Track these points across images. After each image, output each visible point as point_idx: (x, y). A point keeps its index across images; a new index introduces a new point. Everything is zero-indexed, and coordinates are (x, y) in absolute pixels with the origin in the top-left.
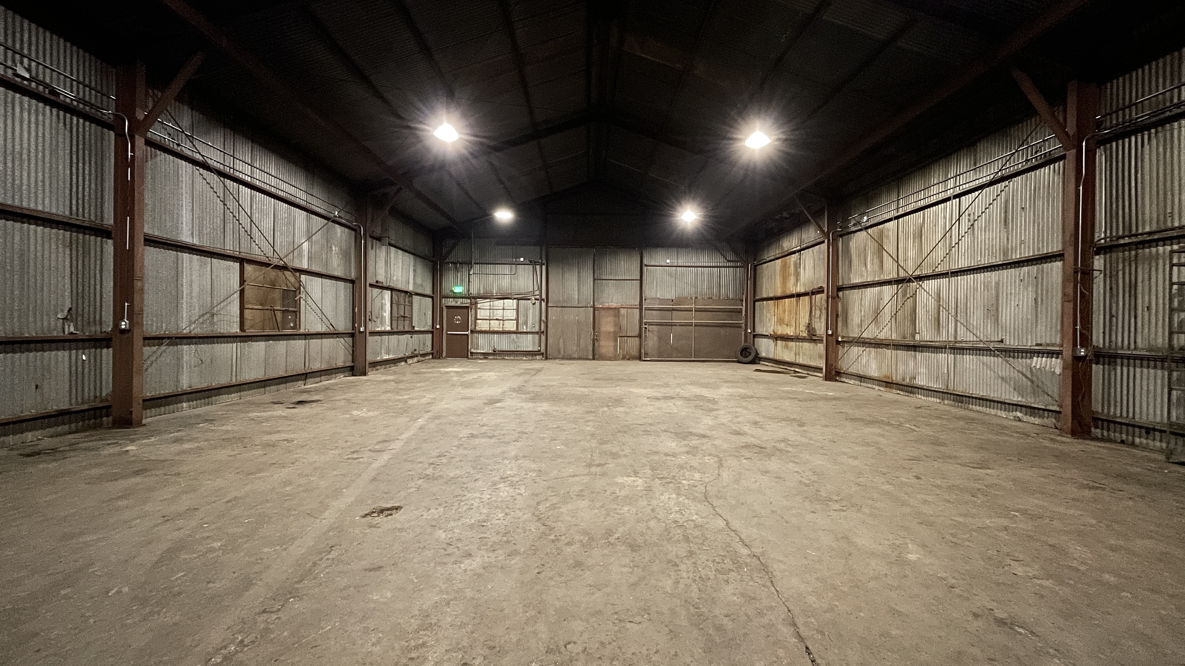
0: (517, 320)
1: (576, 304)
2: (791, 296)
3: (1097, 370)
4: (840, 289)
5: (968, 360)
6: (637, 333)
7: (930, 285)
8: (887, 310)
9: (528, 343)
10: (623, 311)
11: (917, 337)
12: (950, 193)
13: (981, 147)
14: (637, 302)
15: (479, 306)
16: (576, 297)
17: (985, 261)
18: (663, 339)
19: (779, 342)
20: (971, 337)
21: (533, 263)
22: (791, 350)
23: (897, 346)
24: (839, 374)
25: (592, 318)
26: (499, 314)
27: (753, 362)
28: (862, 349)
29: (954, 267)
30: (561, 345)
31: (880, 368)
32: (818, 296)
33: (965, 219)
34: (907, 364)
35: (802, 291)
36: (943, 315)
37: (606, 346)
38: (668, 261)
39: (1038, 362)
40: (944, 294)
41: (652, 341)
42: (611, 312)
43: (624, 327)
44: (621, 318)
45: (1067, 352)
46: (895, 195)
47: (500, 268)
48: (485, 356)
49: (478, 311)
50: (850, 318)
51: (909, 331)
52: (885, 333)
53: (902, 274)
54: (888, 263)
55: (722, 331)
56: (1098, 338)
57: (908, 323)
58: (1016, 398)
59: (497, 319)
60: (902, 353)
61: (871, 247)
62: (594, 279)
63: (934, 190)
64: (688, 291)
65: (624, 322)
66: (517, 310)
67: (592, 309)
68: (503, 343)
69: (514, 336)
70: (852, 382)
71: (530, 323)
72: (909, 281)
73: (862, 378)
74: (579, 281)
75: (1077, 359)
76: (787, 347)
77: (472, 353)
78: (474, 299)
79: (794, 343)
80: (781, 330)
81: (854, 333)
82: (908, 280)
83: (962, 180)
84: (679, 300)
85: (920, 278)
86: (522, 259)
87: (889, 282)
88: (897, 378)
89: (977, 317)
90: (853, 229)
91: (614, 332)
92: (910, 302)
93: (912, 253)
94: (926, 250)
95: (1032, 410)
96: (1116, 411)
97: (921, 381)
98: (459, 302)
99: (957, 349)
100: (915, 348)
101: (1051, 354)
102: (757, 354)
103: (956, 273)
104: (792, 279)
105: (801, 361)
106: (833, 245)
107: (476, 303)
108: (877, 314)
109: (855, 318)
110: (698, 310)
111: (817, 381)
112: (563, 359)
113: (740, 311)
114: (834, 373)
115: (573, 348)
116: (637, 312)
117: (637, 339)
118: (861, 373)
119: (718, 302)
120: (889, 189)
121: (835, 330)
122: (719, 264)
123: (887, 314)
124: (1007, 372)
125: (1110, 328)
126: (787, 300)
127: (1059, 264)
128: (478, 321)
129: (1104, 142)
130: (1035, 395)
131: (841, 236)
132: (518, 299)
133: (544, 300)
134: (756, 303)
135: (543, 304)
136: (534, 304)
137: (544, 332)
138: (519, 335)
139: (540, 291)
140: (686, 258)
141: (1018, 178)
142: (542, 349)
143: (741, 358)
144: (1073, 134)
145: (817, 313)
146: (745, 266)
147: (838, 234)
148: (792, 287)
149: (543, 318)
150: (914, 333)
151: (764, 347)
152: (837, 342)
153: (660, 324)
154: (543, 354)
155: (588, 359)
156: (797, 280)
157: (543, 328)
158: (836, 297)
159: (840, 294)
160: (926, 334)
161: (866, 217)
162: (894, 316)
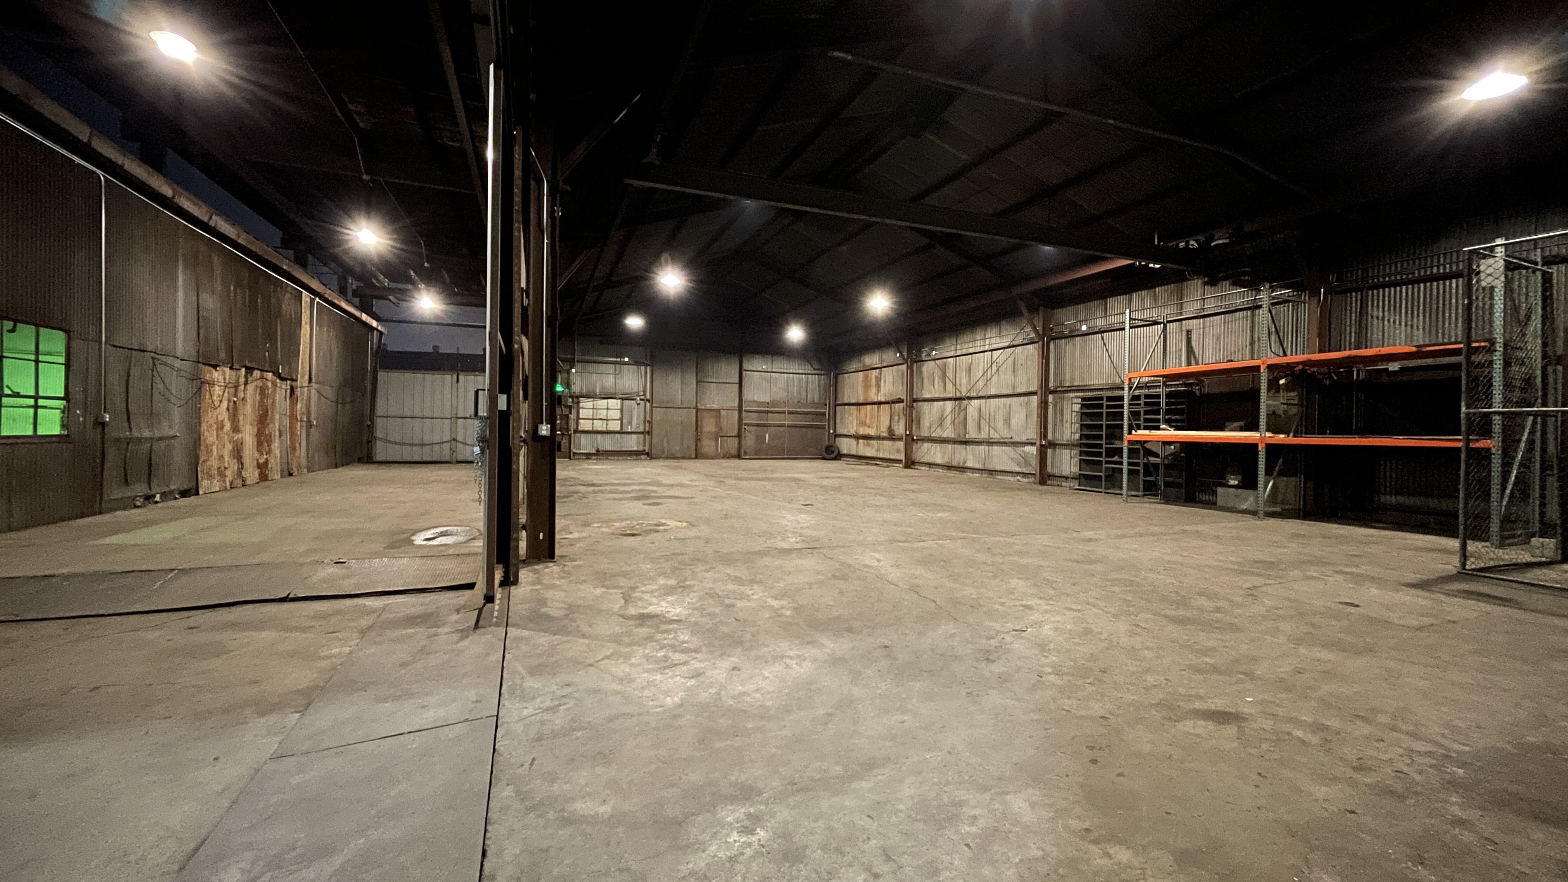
0: (621, 419)
1: (679, 404)
2: (874, 403)
3: (1049, 451)
4: (915, 401)
5: (996, 449)
6: (735, 432)
7: (975, 403)
8: (949, 418)
9: (633, 443)
10: (723, 413)
11: (967, 436)
12: (987, 348)
13: (1003, 323)
14: (736, 404)
15: (581, 405)
16: (679, 398)
17: (1005, 392)
18: (760, 439)
19: (861, 441)
20: (997, 436)
21: (637, 363)
22: (873, 447)
23: (955, 442)
24: (913, 463)
25: (694, 419)
26: (603, 414)
27: (835, 459)
28: (930, 445)
29: (989, 394)
30: (665, 444)
31: (943, 457)
32: (897, 405)
33: (994, 365)
34: (960, 454)
35: (883, 400)
36: (983, 422)
37: (708, 445)
38: (765, 367)
39: (1028, 448)
40: (983, 409)
41: (749, 440)
42: (714, 413)
43: (724, 428)
44: (722, 419)
45: (1038, 443)
46: (954, 342)
47: (602, 367)
48: (588, 456)
49: (581, 410)
50: (922, 422)
51: (962, 433)
52: (949, 433)
53: (958, 395)
54: (949, 386)
55: (810, 433)
56: (1050, 436)
57: (961, 427)
58: (1018, 469)
59: (600, 419)
60: (958, 447)
61: (938, 374)
62: (697, 382)
63: (978, 343)
64: (781, 395)
65: (724, 424)
66: (622, 410)
67: (694, 410)
68: (608, 444)
69: (618, 436)
70: (923, 468)
71: (635, 421)
72: (964, 399)
73: (930, 465)
74: (682, 383)
75: (1042, 446)
76: (868, 445)
77: (574, 453)
78: (576, 398)
79: (875, 442)
80: (863, 431)
81: (925, 433)
82: (960, 399)
83: (993, 341)
84: (775, 403)
85: (970, 398)
86: (626, 359)
87: (950, 399)
88: (955, 463)
89: (1000, 424)
90: (924, 358)
91: (716, 432)
92: (962, 414)
93: (964, 381)
94: (973, 380)
95: (1024, 475)
96: (1056, 472)
97: (969, 464)
99: (990, 443)
100: (966, 443)
101: (1033, 444)
102: (839, 452)
103: (990, 397)
104: (874, 390)
105: (881, 455)
106: (910, 368)
107: (578, 403)
108: (941, 420)
109: (926, 423)
110: (790, 413)
111: (898, 470)
112: (667, 458)
113: (824, 414)
114: (910, 463)
115: (676, 448)
116: (736, 413)
117: (736, 440)
118: (930, 461)
119: (806, 406)
120: (950, 337)
121: (911, 431)
122: (806, 372)
123: (949, 420)
124: (1013, 455)
125: (1054, 431)
126: (868, 407)
127: (1035, 397)
128: (581, 421)
129: (1054, 339)
130: (1026, 467)
131: (916, 362)
132: (623, 399)
133: (648, 401)
134: (838, 408)
135: (648, 405)
136: (639, 404)
137: (648, 433)
138: (623, 435)
139: (645, 391)
140: (780, 365)
141: (1020, 348)
142: (647, 449)
143: (826, 456)
144: (1041, 332)
145: (896, 418)
146: (828, 374)
147: (914, 360)
148: (874, 397)
149: (648, 418)
150: (965, 433)
151: (846, 446)
152: (913, 440)
153: (757, 425)
154: (648, 454)
155: (691, 458)
156: (878, 391)
157: (647, 429)
158: (912, 407)
159: (915, 404)
160: (972, 434)
161: (934, 353)
162: (953, 421)
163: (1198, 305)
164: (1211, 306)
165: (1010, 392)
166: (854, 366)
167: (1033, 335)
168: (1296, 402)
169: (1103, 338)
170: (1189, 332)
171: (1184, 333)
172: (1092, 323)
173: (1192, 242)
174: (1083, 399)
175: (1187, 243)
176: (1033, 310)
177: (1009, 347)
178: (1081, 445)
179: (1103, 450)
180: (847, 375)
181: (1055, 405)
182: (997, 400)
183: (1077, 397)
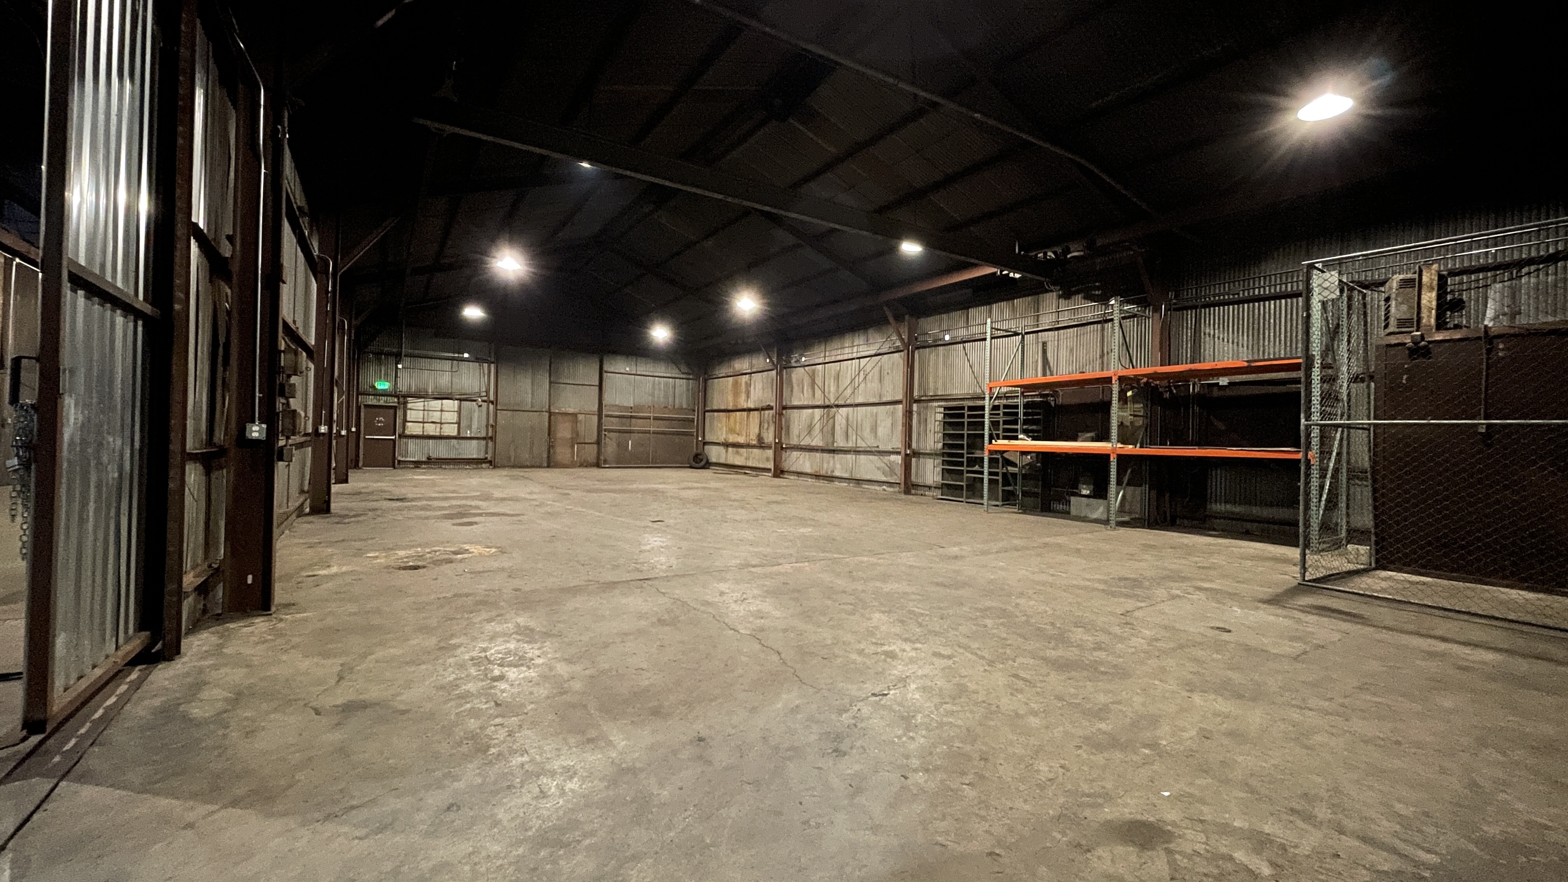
0: (459, 423)
1: (528, 408)
2: (743, 410)
3: (914, 460)
4: (785, 408)
5: (863, 458)
6: (594, 438)
7: (843, 411)
8: (817, 426)
9: (473, 450)
10: (580, 417)
11: (835, 445)
12: (855, 355)
13: (870, 331)
14: (595, 408)
15: (409, 406)
16: (530, 400)
17: (871, 400)
18: (622, 446)
19: (730, 449)
20: (864, 445)
21: (478, 360)
22: (742, 455)
23: (823, 451)
24: (782, 472)
25: (547, 424)
26: (436, 416)
27: (703, 468)
28: (799, 453)
29: (857, 402)
30: (512, 454)
31: (812, 468)
32: (767, 412)
33: (862, 373)
34: (828, 463)
35: (752, 406)
36: (850, 430)
37: (562, 453)
38: (628, 369)
39: (893, 458)
40: (851, 417)
41: (610, 448)
42: (570, 417)
43: (582, 433)
44: (579, 425)
45: (903, 452)
46: (823, 347)
47: (438, 364)
48: (417, 464)
49: (409, 412)
50: (791, 430)
51: (830, 441)
52: (817, 442)
53: (827, 403)
54: (818, 393)
55: (677, 439)
56: (914, 445)
57: (830, 435)
58: (884, 479)
59: (432, 422)
60: (826, 455)
61: (807, 380)
62: (550, 382)
63: (847, 350)
64: (646, 400)
65: (581, 428)
66: (459, 412)
67: (547, 414)
68: (441, 450)
69: (454, 442)
70: (792, 477)
71: (475, 426)
72: (832, 407)
73: (799, 474)
74: (533, 383)
75: (907, 455)
76: (737, 453)
77: (399, 461)
78: (403, 398)
79: (744, 450)
80: (732, 439)
81: (794, 441)
82: (829, 407)
83: (861, 348)
84: (639, 408)
85: (838, 406)
86: (466, 355)
87: (819, 407)
88: (823, 473)
89: (867, 433)
90: (794, 364)
91: (572, 438)
92: (831, 420)
93: (832, 389)
94: (841, 390)
95: (890, 484)
96: (920, 481)
97: (837, 473)
98: (382, 401)
99: (857, 452)
100: (833, 451)
101: (898, 453)
102: (708, 460)
103: (857, 405)
104: (743, 396)
105: (750, 464)
106: (780, 374)
107: (405, 403)
108: (810, 428)
109: (795, 430)
110: (655, 419)
111: (766, 479)
112: (514, 466)
113: (693, 421)
114: (779, 472)
115: (525, 456)
116: (595, 419)
117: (595, 446)
118: (799, 470)
119: (674, 410)
120: (820, 342)
121: (780, 439)
122: (674, 375)
123: (817, 427)
124: (880, 464)
125: (918, 441)
126: (738, 413)
127: (901, 406)
128: (408, 424)
129: (918, 348)
130: (891, 476)
131: (786, 368)
132: (460, 400)
133: (492, 402)
134: (707, 414)
135: (491, 407)
136: (480, 406)
137: (491, 438)
138: (461, 441)
139: (488, 392)
140: (644, 367)
141: (885, 356)
142: (489, 457)
143: (694, 464)
144: (906, 341)
145: (766, 426)
146: (697, 379)
147: (783, 366)
148: (743, 402)
149: (491, 422)
150: (833, 442)
151: (715, 454)
152: (782, 448)
153: (619, 431)
154: (490, 462)
155: (540, 467)
156: (748, 396)
157: (490, 435)
158: (781, 414)
159: (784, 412)
160: (840, 443)
161: (803, 359)
162: (822, 430)
163: (1054, 317)
164: (1065, 319)
165: (876, 400)
166: (723, 371)
167: (898, 344)
168: (1141, 414)
169: (964, 348)
170: (1044, 344)
171: (1040, 345)
172: (955, 333)
173: (1050, 254)
174: (946, 408)
175: (1045, 254)
176: (899, 318)
177: (876, 355)
178: (943, 454)
179: (965, 460)
180: (716, 380)
181: (919, 414)
182: (864, 408)
183: (940, 406)
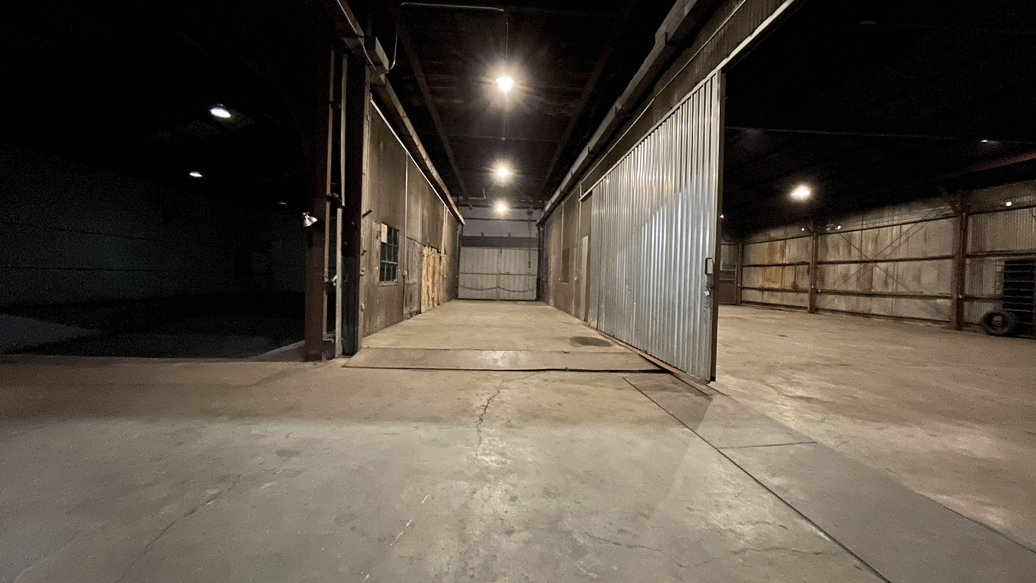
2: (779, 265)
3: (966, 304)
4: (820, 263)
5: (903, 301)
7: (882, 265)
8: (854, 276)
11: (873, 291)
12: (895, 222)
13: (914, 203)
17: (913, 256)
19: (766, 293)
20: (906, 291)
22: (776, 297)
23: (859, 294)
24: (818, 309)
27: (742, 305)
28: (834, 296)
29: (898, 258)
31: (848, 307)
32: (802, 266)
33: (904, 236)
34: (866, 304)
35: (787, 262)
36: (890, 280)
39: (939, 301)
40: (890, 270)
45: (955, 296)
50: (826, 279)
51: (867, 287)
52: (852, 287)
53: (864, 258)
54: (854, 252)
56: (967, 292)
57: (867, 283)
58: (928, 317)
60: (863, 298)
61: (842, 243)
63: (886, 219)
70: (828, 314)
72: (869, 262)
73: (833, 311)
75: (958, 299)
76: (773, 295)
79: (779, 294)
80: (767, 285)
81: (829, 287)
82: (866, 262)
83: (903, 217)
85: (876, 261)
87: (856, 262)
88: (859, 311)
89: (909, 281)
90: (830, 232)
92: (869, 273)
93: (870, 248)
94: (879, 249)
95: (937, 322)
97: (874, 312)
99: (897, 296)
100: (871, 295)
101: (946, 298)
102: (745, 300)
103: (897, 261)
104: (778, 256)
105: (785, 303)
106: (815, 239)
108: (846, 278)
109: (830, 280)
111: (802, 314)
113: (733, 273)
114: (814, 309)
118: (834, 309)
121: (815, 286)
123: (854, 278)
124: (924, 306)
125: (972, 287)
126: (773, 268)
127: (951, 260)
129: (973, 214)
130: (938, 315)
131: (821, 234)
134: (744, 268)
141: (932, 222)
144: (958, 208)
145: (800, 276)
146: (737, 244)
147: (819, 233)
148: (778, 259)
150: (871, 288)
151: (752, 295)
152: (817, 292)
156: (783, 256)
158: (816, 268)
159: (819, 266)
160: (878, 289)
161: (839, 227)
162: (858, 279)
165: (921, 257)
166: (760, 238)
167: (948, 211)
169: (1030, 211)
172: (1018, 200)
174: (1006, 262)
177: (921, 221)
178: (1004, 299)
180: (752, 245)
181: (974, 267)
182: (906, 263)
183: (1000, 260)
